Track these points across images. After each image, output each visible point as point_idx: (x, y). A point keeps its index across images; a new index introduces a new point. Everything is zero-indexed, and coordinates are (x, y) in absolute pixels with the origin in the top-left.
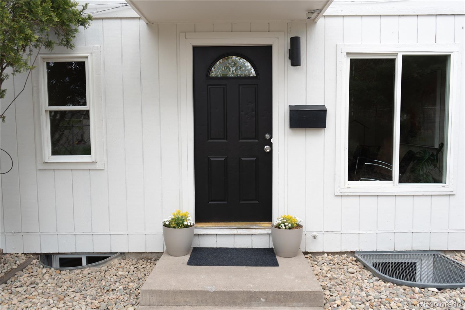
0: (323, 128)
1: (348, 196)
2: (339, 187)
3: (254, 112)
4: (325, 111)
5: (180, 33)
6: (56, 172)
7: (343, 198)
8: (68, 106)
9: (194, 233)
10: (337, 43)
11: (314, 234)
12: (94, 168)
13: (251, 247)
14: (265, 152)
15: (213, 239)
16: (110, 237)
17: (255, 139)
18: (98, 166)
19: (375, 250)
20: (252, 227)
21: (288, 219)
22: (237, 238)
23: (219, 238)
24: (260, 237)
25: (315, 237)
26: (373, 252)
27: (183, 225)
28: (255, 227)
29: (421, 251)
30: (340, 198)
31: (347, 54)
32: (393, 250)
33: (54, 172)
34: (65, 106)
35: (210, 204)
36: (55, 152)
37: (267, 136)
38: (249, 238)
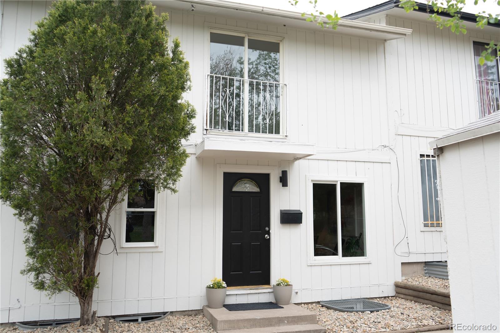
0: (299, 224)
1: (315, 265)
2: (310, 260)
3: (259, 214)
4: (301, 214)
5: (217, 164)
6: (128, 254)
7: (312, 267)
8: (141, 208)
9: (227, 294)
10: (306, 174)
11: (296, 291)
12: (156, 251)
13: (258, 302)
14: (266, 239)
15: (234, 297)
16: (164, 301)
17: (260, 230)
18: (159, 250)
19: (331, 300)
20: (259, 288)
21: (284, 281)
22: (250, 296)
23: (238, 297)
24: (265, 294)
25: (297, 293)
26: (330, 301)
27: (222, 287)
28: (261, 288)
29: (356, 299)
30: (310, 267)
31: (312, 180)
32: (341, 299)
33: (127, 254)
34: (138, 208)
35: (232, 274)
36: (128, 240)
37: (267, 229)
38: (257, 296)
